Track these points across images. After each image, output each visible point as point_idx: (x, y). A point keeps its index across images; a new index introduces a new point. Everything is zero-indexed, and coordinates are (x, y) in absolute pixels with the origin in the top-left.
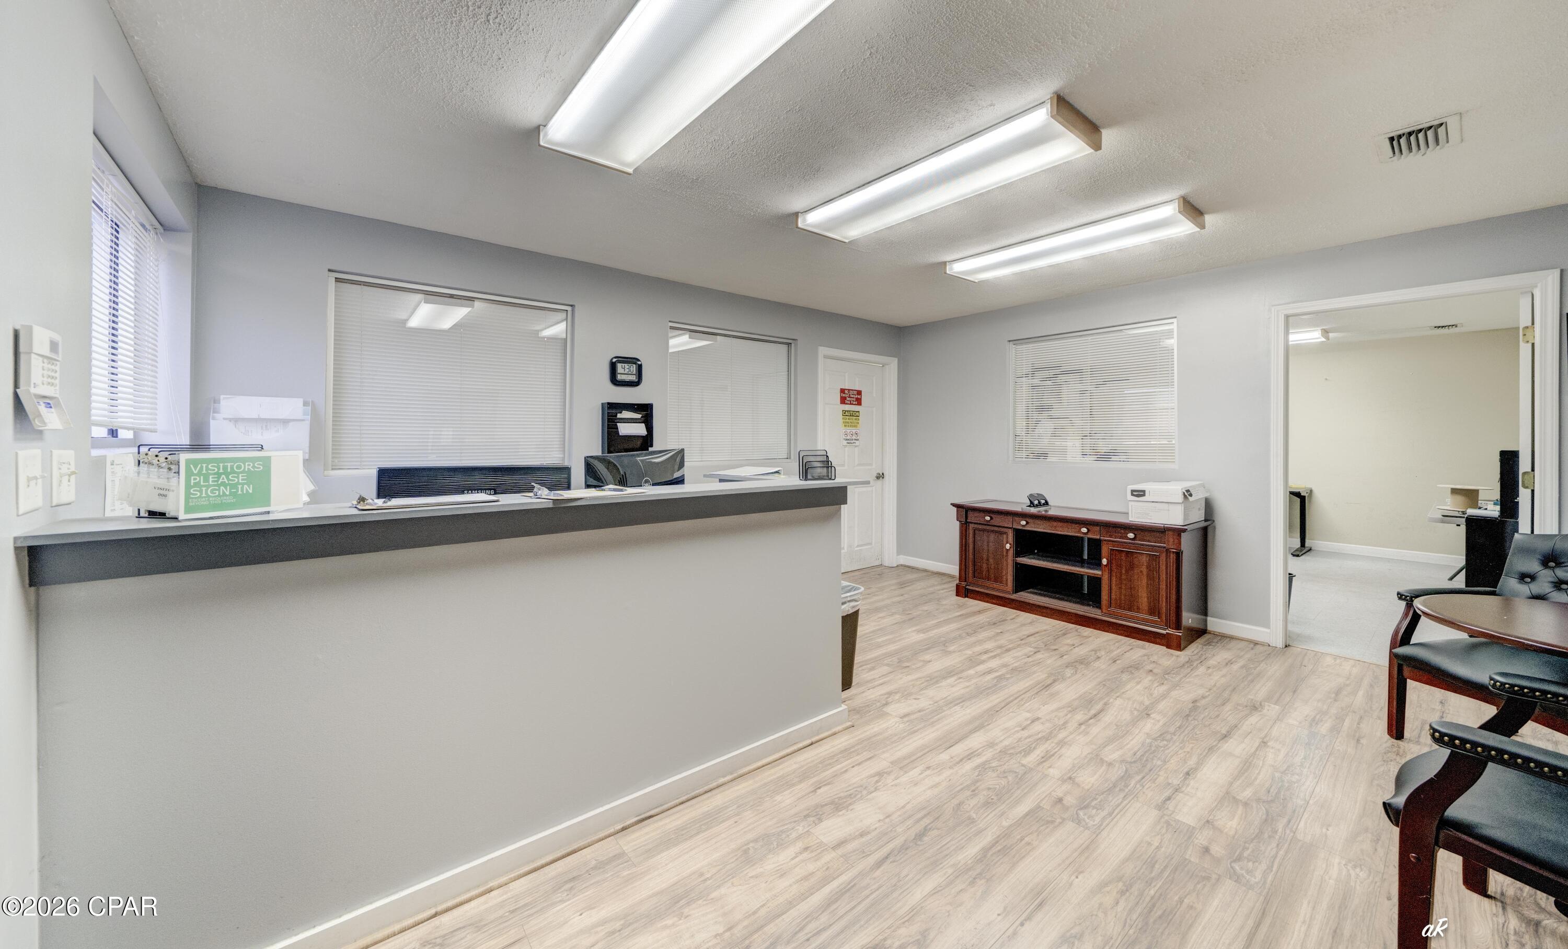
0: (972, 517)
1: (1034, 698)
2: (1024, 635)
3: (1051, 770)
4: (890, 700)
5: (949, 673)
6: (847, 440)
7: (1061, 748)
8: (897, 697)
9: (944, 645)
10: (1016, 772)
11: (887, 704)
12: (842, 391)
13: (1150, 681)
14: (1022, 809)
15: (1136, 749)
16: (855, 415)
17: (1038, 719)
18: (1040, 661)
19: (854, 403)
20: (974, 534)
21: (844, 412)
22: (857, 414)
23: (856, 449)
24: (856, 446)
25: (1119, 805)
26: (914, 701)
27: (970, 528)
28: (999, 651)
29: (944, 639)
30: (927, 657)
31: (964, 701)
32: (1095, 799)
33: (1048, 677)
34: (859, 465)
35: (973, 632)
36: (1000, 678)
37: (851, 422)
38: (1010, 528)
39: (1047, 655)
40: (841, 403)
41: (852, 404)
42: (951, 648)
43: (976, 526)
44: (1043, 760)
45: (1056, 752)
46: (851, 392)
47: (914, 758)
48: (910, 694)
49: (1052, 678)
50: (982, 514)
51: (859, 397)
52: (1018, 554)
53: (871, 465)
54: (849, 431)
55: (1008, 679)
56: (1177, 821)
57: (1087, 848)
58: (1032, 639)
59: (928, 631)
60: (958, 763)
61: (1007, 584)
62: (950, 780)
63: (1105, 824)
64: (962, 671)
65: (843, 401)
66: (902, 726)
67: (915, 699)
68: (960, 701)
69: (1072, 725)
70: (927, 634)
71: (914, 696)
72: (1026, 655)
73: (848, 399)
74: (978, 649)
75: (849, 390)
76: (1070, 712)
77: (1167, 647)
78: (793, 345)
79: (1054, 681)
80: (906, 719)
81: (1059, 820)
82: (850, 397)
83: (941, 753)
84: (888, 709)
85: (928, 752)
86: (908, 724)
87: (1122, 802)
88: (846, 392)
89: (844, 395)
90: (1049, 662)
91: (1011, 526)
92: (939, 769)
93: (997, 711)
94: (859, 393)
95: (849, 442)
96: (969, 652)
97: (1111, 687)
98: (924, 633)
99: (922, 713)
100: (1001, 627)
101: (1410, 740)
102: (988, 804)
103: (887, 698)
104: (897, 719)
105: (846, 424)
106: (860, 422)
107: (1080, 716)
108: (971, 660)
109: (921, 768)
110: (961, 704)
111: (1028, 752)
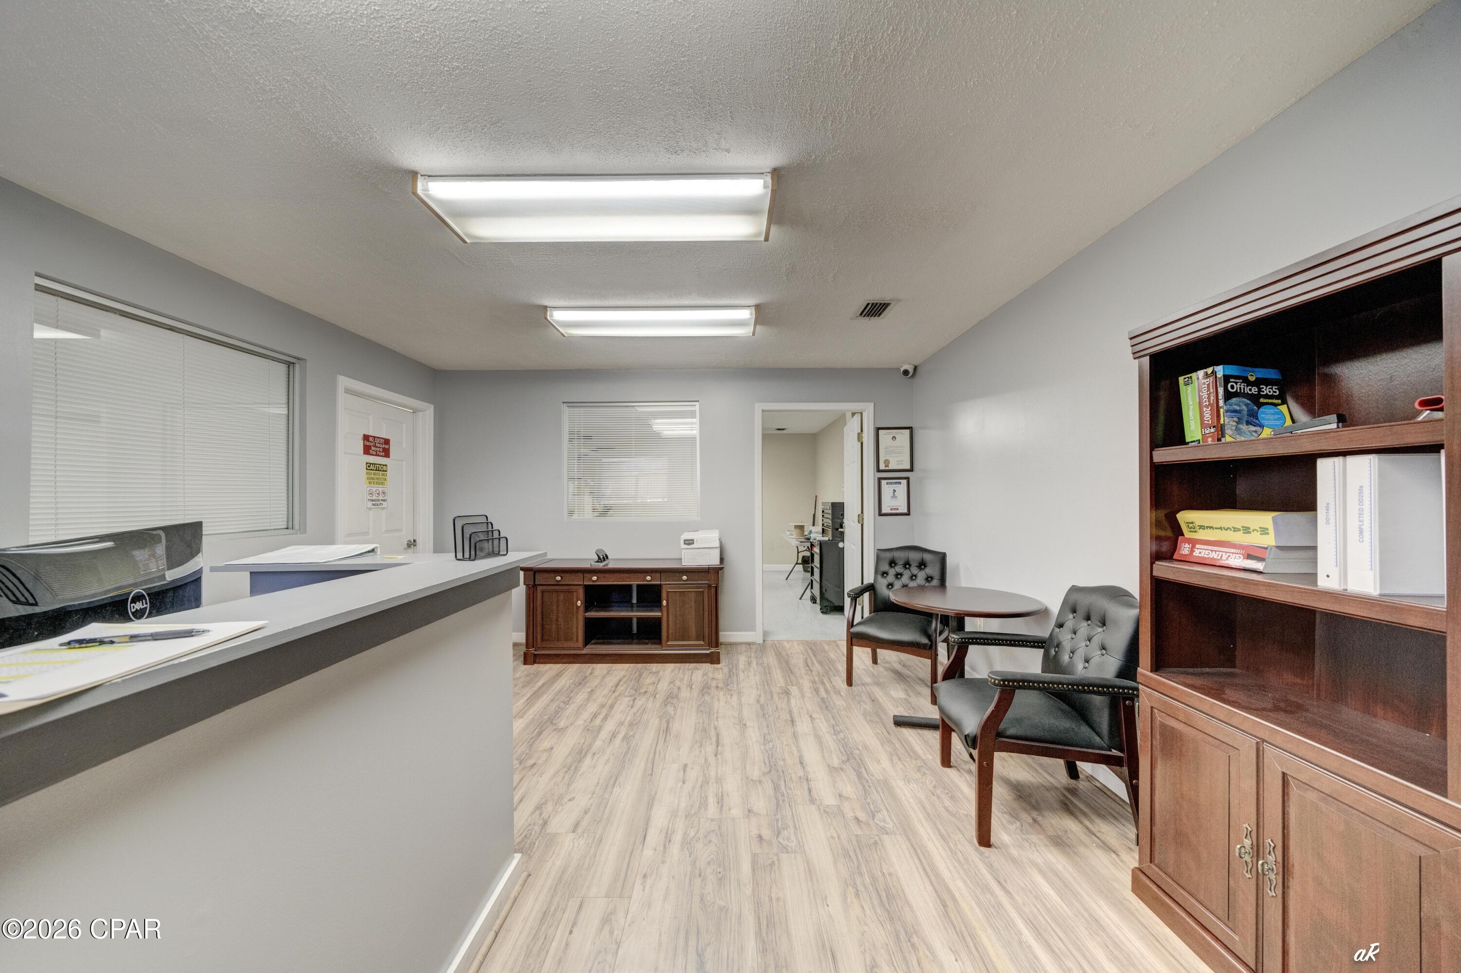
0: (540, 579)
1: (667, 746)
2: (612, 687)
3: (732, 812)
4: (545, 815)
5: (580, 754)
6: (372, 500)
7: (722, 786)
8: (550, 807)
9: (552, 723)
10: (713, 831)
11: (545, 823)
12: (366, 438)
13: (723, 695)
14: (746, 867)
15: (762, 759)
16: (380, 469)
17: (685, 766)
18: (643, 707)
19: (381, 454)
20: (543, 596)
21: (369, 465)
22: (385, 468)
23: (384, 511)
24: (384, 508)
25: (793, 815)
26: (571, 803)
27: (538, 591)
28: (604, 712)
29: (547, 717)
30: (546, 744)
31: (617, 778)
32: (778, 820)
33: (661, 720)
34: (387, 531)
35: (568, 699)
36: (626, 738)
37: (377, 479)
38: (581, 585)
39: (644, 699)
40: (364, 454)
41: (378, 455)
42: (562, 724)
43: (544, 588)
44: (720, 805)
45: (722, 792)
46: (377, 441)
47: (623, 874)
48: (561, 797)
49: (664, 720)
50: (552, 575)
51: (386, 447)
52: (587, 609)
53: (400, 530)
54: (374, 489)
55: (633, 736)
56: (828, 806)
57: (810, 871)
58: (621, 689)
59: (524, 713)
60: (665, 852)
61: (577, 640)
62: (673, 877)
63: (800, 840)
64: (590, 746)
65: (367, 450)
66: (582, 841)
67: (570, 800)
68: (613, 780)
69: (711, 759)
70: (525, 717)
71: (568, 797)
72: (629, 706)
73: (373, 448)
74: (586, 715)
75: (374, 437)
76: (700, 746)
77: (711, 664)
78: (297, 366)
79: (668, 722)
80: (580, 830)
81: (775, 858)
82: (375, 446)
83: (642, 851)
84: (552, 828)
85: (631, 856)
86: (586, 835)
87: (792, 812)
88: (371, 439)
89: (368, 444)
90: (650, 705)
91: (582, 583)
92: (655, 871)
93: (651, 775)
94: (387, 442)
95: (376, 503)
96: (580, 722)
97: (706, 710)
98: (522, 717)
99: (590, 814)
100: (588, 685)
101: (858, 685)
102: (721, 880)
103: (541, 814)
104: (571, 836)
105: (371, 481)
106: (388, 478)
107: (710, 748)
108: (588, 730)
109: (639, 881)
110: (617, 783)
111: (704, 804)
